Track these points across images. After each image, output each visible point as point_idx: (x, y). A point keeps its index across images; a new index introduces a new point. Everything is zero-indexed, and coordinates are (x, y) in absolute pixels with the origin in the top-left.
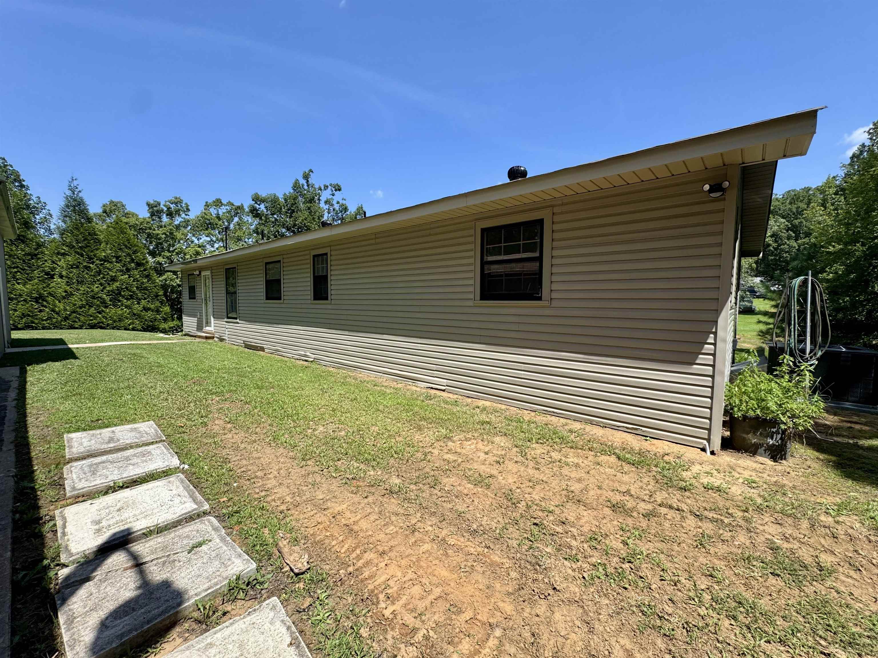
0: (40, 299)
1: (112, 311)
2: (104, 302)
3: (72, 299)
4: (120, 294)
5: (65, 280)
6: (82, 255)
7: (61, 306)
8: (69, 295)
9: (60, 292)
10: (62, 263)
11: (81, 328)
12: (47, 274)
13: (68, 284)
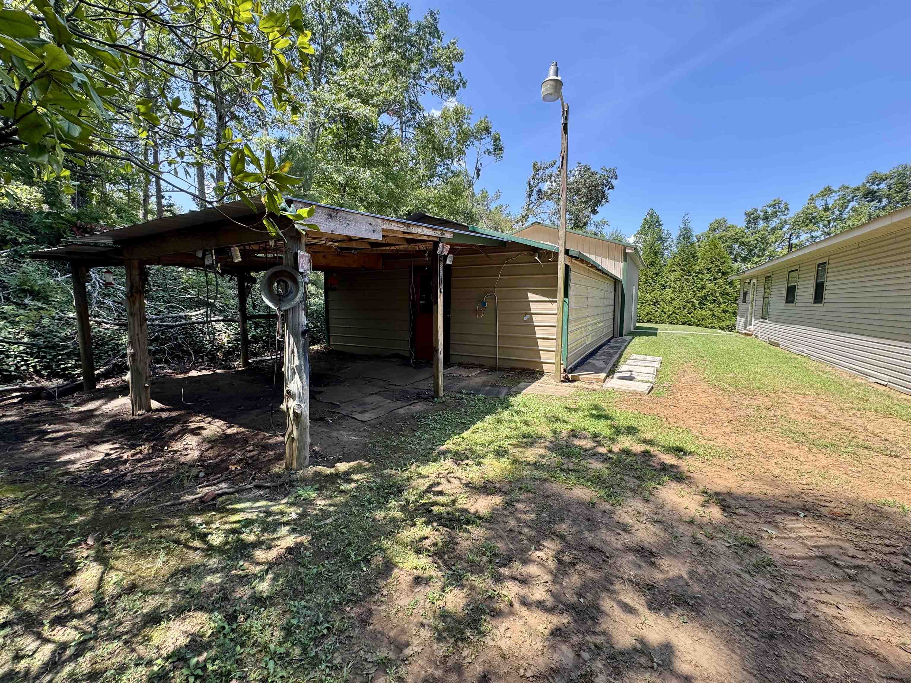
0: (656, 303)
1: (699, 313)
2: (693, 306)
3: (675, 303)
4: (706, 299)
5: (672, 289)
6: (684, 271)
7: (667, 308)
8: (673, 300)
9: (668, 298)
10: (672, 278)
11: (677, 323)
12: (663, 286)
13: (673, 293)
